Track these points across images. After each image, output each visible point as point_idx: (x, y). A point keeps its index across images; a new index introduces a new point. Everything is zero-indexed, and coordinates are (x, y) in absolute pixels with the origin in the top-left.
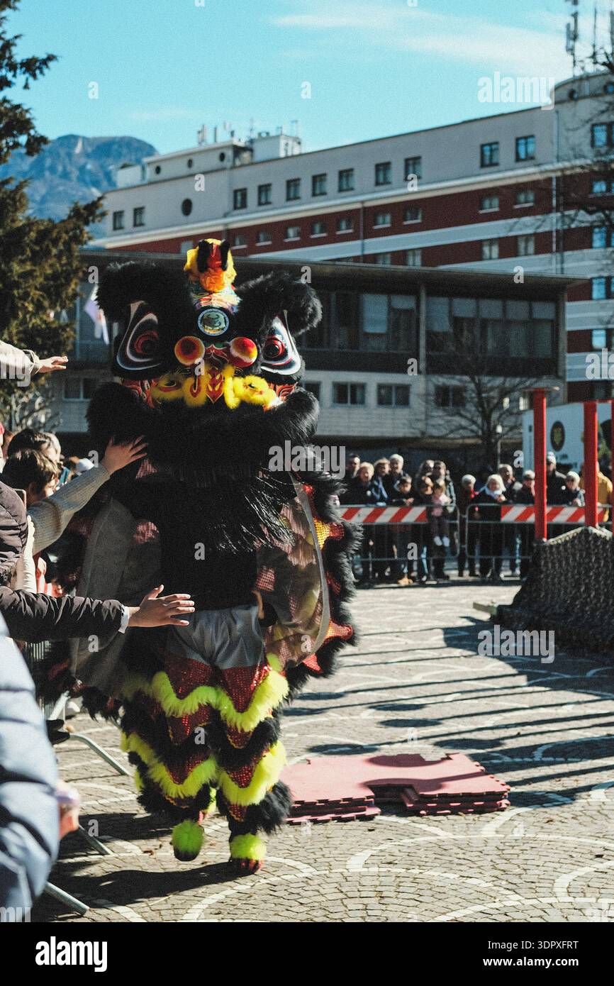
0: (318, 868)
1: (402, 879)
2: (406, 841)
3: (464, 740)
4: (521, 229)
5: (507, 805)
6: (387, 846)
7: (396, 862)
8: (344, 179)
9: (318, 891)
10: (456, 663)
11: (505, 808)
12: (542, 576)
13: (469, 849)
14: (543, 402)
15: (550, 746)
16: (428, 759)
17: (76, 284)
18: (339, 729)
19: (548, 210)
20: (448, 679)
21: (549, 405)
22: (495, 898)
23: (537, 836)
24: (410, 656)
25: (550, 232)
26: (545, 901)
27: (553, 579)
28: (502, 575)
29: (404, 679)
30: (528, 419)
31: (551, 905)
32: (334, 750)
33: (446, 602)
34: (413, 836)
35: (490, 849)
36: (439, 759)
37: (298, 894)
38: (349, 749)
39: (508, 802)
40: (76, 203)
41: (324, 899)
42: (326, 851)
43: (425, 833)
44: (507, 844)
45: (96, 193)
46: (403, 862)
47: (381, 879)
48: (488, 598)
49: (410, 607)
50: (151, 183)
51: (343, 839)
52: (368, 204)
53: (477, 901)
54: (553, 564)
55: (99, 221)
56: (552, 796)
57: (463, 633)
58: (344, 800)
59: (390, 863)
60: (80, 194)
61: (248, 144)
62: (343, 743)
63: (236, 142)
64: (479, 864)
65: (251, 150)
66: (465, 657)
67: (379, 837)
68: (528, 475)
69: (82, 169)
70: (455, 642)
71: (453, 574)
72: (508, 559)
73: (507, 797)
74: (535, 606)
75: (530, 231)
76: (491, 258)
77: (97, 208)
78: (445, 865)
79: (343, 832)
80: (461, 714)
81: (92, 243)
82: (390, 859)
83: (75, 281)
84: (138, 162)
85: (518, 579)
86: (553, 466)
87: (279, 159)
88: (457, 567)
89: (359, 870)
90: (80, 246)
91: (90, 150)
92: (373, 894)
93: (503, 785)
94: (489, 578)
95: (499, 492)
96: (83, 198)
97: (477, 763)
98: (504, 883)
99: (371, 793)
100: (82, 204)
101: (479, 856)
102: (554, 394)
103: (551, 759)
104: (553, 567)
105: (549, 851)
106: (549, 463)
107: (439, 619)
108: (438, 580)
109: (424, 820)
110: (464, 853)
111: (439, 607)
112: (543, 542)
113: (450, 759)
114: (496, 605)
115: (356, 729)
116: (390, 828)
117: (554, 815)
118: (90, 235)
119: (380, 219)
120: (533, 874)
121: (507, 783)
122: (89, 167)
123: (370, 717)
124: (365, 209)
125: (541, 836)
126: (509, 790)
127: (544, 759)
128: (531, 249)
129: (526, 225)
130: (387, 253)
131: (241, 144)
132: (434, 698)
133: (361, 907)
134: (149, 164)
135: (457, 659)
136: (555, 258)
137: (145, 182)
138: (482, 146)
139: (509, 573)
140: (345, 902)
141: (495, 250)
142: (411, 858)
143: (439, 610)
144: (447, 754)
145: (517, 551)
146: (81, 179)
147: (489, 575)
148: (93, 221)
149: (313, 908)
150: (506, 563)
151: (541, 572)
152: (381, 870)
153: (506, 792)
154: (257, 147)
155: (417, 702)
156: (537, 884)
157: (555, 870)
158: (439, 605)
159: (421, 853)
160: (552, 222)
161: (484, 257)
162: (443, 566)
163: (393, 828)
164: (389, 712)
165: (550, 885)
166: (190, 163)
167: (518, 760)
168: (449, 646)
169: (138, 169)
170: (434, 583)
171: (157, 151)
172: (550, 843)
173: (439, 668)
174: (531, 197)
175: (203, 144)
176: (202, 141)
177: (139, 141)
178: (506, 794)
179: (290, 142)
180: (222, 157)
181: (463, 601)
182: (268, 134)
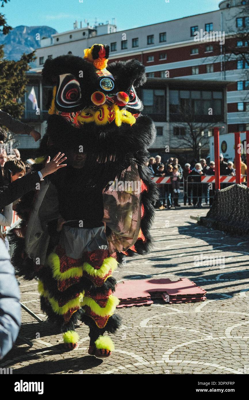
0: (128, 326)
1: (163, 330)
2: (164, 314)
3: (187, 272)
4: (208, 62)
5: (205, 299)
6: (156, 316)
7: (160, 323)
8: (135, 42)
9: (128, 335)
10: (183, 241)
11: (205, 300)
12: (218, 205)
13: (190, 317)
14: (218, 133)
15: (223, 274)
16: (172, 280)
17: (25, 87)
18: (136, 269)
19: (219, 54)
20: (180, 248)
21: (220, 134)
22: (201, 337)
23: (218, 312)
24: (164, 239)
25: (220, 63)
26: (221, 338)
27: (223, 206)
28: (202, 205)
29: (162, 248)
30: (212, 140)
31: (224, 339)
32: (134, 278)
33: (180, 216)
34: (167, 312)
35: (199, 317)
36: (177, 280)
37: (120, 337)
38: (139, 277)
39: (206, 298)
40: (24, 54)
41: (130, 339)
42: (131, 319)
43: (171, 311)
44: (206, 315)
45: (32, 49)
46: (163, 323)
47: (154, 330)
48: (197, 214)
49: (165, 218)
50: (55, 45)
51: (138, 314)
52: (145, 52)
53: (193, 338)
54: (223, 200)
55: (34, 61)
56: (224, 295)
57: (186, 229)
58: (138, 298)
59: (157, 323)
60: (26, 50)
61: (95, 28)
62: (137, 275)
63: (90, 28)
64: (194, 323)
65: (96, 31)
66: (187, 238)
67: (153, 313)
68: (212, 163)
69: (26, 40)
70: (183, 232)
71: (182, 204)
72: (204, 198)
73: (205, 296)
74: (216, 217)
75: (211, 62)
76: (195, 74)
77: (33, 56)
78: (180, 324)
79: (138, 311)
80: (186, 262)
81: (31, 70)
82: (157, 322)
83: (24, 86)
84: (49, 36)
85: (209, 206)
86: (222, 159)
87: (108, 34)
88: (183, 201)
89: (144, 327)
90: (26, 72)
91: (29, 32)
92: (151, 336)
93: (203, 291)
94: (197, 205)
95: (200, 170)
96: (27, 52)
97: (193, 282)
98: (204, 331)
99: (149, 295)
100: (27, 54)
101: (194, 320)
102: (222, 130)
103: (223, 280)
104: (223, 201)
105: (223, 317)
106: (221, 158)
107: (177, 223)
108: (176, 207)
109: (171, 305)
110: (188, 319)
111: (176, 218)
112: (219, 191)
113: (181, 280)
114: (200, 217)
115: (143, 269)
116: (157, 309)
117: (224, 302)
118: (30, 67)
119: (150, 58)
120: (216, 327)
121: (205, 290)
122: (29, 39)
123: (149, 264)
124: (143, 54)
125: (219, 311)
126: (206, 293)
127: (220, 280)
128: (212, 70)
129: (210, 60)
130: (152, 72)
131: (92, 28)
132: (175, 255)
133: (146, 341)
134: (54, 37)
135: (184, 239)
136: (222, 73)
137: (52, 45)
138: (191, 28)
139: (205, 204)
140: (139, 339)
141: (197, 70)
142: (166, 321)
143: (176, 219)
144: (180, 279)
145: (208, 195)
146: (26, 44)
147: (196, 205)
148: (31, 61)
149: (126, 342)
150: (204, 200)
151: (218, 203)
152: (154, 326)
153: (205, 293)
154: (98, 29)
155: (168, 257)
156: (218, 331)
157: (225, 325)
158: (176, 217)
159: (170, 319)
160: (220, 59)
161: (193, 73)
162: (178, 201)
163: (158, 309)
164: (156, 262)
165: (223, 332)
166: (71, 37)
167: (209, 280)
168: (180, 234)
169: (49, 39)
170: (174, 208)
171: (57, 32)
172: (223, 314)
173: (176, 243)
174: (212, 48)
175: (76, 28)
176: (75, 27)
177: (49, 28)
178: (205, 294)
179: (112, 28)
180: (84, 34)
181: (186, 215)
182: (103, 24)
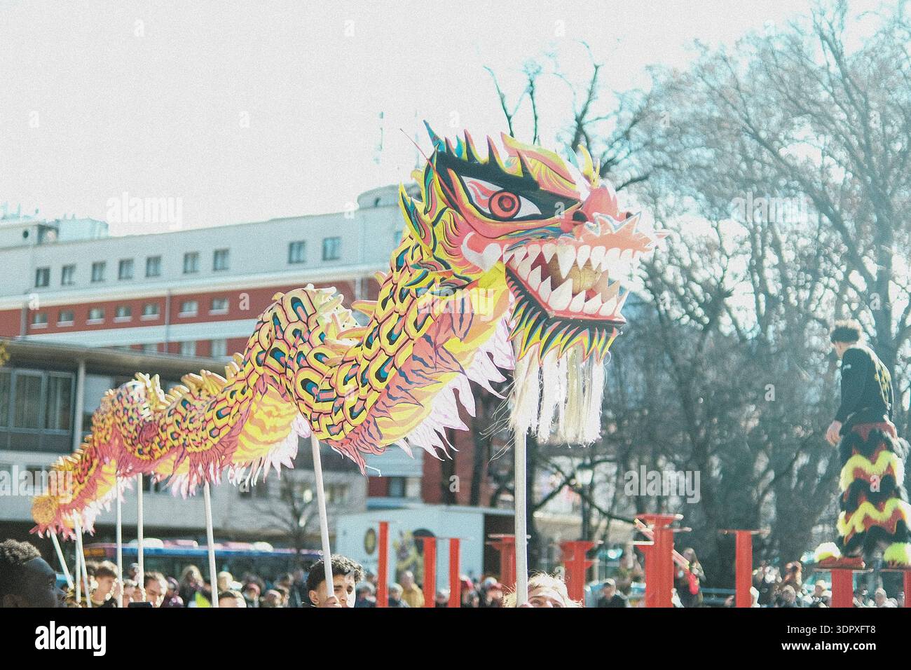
8: (152, 266)
52: (175, 292)
61: (53, 223)
63: (41, 220)
65: (57, 231)
119: (187, 307)
124: (172, 297)
130: (191, 342)
131: (47, 223)
138: (291, 244)
154: (62, 227)
180: (25, 234)
182: (73, 216)
